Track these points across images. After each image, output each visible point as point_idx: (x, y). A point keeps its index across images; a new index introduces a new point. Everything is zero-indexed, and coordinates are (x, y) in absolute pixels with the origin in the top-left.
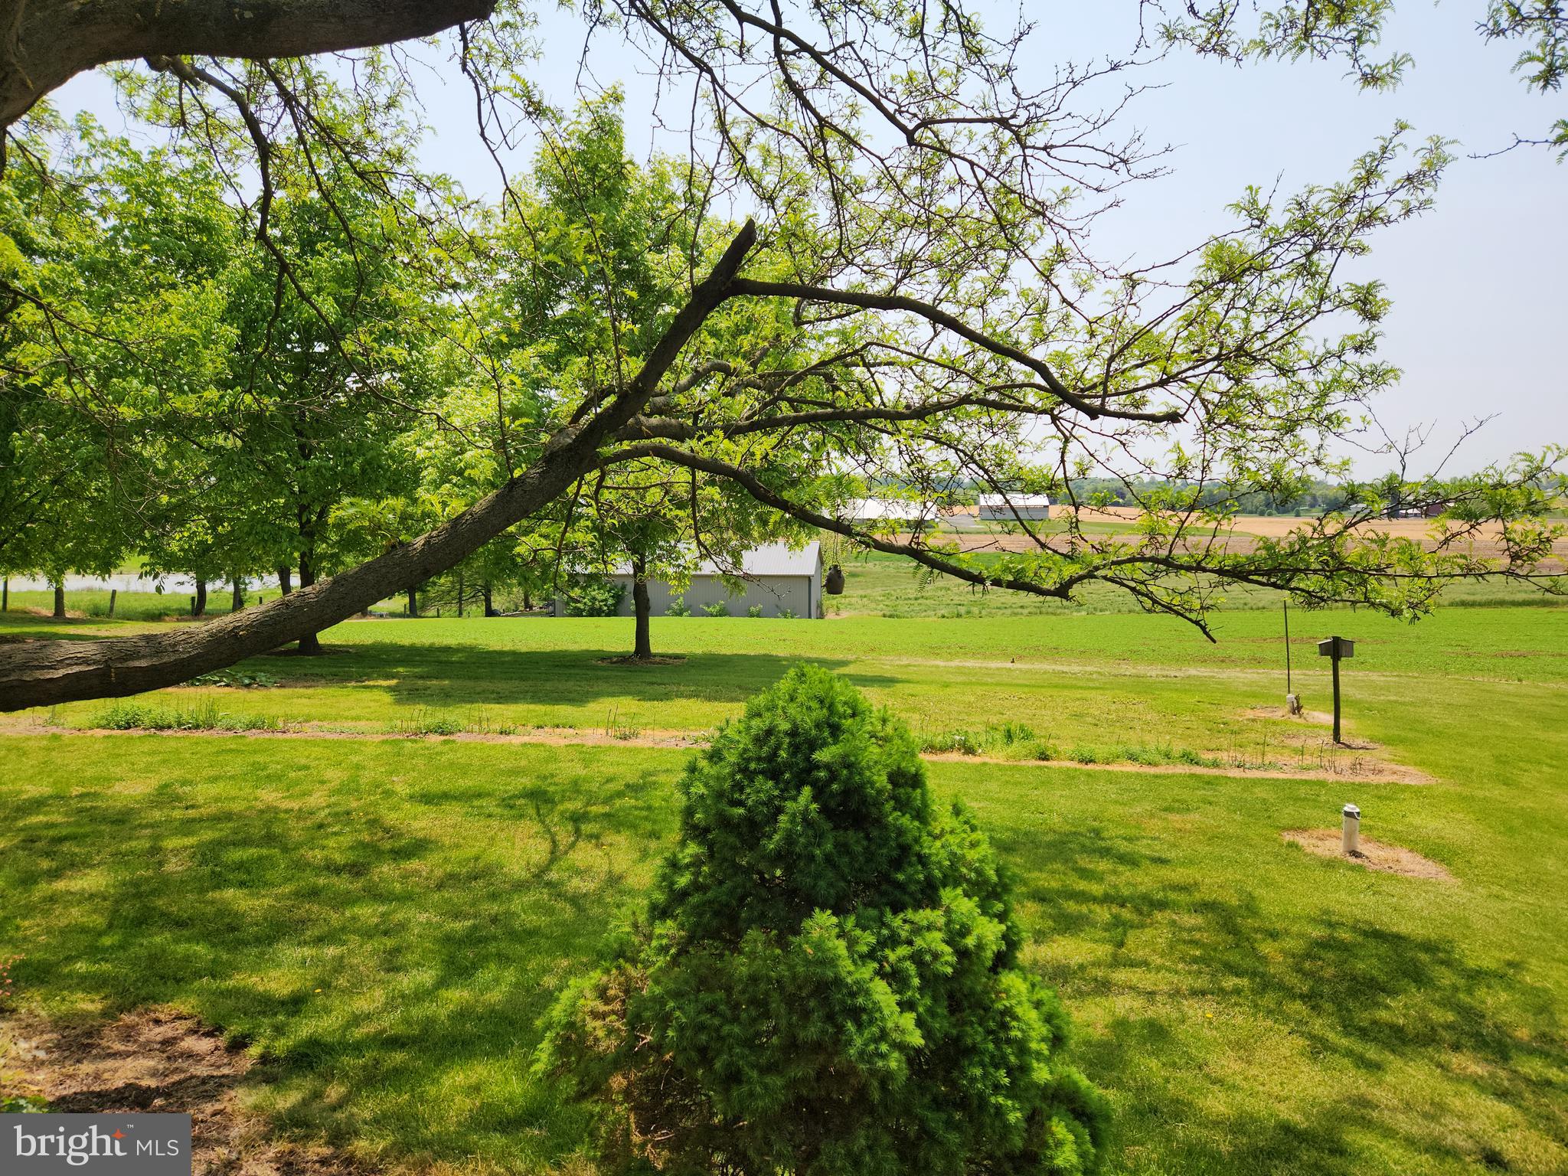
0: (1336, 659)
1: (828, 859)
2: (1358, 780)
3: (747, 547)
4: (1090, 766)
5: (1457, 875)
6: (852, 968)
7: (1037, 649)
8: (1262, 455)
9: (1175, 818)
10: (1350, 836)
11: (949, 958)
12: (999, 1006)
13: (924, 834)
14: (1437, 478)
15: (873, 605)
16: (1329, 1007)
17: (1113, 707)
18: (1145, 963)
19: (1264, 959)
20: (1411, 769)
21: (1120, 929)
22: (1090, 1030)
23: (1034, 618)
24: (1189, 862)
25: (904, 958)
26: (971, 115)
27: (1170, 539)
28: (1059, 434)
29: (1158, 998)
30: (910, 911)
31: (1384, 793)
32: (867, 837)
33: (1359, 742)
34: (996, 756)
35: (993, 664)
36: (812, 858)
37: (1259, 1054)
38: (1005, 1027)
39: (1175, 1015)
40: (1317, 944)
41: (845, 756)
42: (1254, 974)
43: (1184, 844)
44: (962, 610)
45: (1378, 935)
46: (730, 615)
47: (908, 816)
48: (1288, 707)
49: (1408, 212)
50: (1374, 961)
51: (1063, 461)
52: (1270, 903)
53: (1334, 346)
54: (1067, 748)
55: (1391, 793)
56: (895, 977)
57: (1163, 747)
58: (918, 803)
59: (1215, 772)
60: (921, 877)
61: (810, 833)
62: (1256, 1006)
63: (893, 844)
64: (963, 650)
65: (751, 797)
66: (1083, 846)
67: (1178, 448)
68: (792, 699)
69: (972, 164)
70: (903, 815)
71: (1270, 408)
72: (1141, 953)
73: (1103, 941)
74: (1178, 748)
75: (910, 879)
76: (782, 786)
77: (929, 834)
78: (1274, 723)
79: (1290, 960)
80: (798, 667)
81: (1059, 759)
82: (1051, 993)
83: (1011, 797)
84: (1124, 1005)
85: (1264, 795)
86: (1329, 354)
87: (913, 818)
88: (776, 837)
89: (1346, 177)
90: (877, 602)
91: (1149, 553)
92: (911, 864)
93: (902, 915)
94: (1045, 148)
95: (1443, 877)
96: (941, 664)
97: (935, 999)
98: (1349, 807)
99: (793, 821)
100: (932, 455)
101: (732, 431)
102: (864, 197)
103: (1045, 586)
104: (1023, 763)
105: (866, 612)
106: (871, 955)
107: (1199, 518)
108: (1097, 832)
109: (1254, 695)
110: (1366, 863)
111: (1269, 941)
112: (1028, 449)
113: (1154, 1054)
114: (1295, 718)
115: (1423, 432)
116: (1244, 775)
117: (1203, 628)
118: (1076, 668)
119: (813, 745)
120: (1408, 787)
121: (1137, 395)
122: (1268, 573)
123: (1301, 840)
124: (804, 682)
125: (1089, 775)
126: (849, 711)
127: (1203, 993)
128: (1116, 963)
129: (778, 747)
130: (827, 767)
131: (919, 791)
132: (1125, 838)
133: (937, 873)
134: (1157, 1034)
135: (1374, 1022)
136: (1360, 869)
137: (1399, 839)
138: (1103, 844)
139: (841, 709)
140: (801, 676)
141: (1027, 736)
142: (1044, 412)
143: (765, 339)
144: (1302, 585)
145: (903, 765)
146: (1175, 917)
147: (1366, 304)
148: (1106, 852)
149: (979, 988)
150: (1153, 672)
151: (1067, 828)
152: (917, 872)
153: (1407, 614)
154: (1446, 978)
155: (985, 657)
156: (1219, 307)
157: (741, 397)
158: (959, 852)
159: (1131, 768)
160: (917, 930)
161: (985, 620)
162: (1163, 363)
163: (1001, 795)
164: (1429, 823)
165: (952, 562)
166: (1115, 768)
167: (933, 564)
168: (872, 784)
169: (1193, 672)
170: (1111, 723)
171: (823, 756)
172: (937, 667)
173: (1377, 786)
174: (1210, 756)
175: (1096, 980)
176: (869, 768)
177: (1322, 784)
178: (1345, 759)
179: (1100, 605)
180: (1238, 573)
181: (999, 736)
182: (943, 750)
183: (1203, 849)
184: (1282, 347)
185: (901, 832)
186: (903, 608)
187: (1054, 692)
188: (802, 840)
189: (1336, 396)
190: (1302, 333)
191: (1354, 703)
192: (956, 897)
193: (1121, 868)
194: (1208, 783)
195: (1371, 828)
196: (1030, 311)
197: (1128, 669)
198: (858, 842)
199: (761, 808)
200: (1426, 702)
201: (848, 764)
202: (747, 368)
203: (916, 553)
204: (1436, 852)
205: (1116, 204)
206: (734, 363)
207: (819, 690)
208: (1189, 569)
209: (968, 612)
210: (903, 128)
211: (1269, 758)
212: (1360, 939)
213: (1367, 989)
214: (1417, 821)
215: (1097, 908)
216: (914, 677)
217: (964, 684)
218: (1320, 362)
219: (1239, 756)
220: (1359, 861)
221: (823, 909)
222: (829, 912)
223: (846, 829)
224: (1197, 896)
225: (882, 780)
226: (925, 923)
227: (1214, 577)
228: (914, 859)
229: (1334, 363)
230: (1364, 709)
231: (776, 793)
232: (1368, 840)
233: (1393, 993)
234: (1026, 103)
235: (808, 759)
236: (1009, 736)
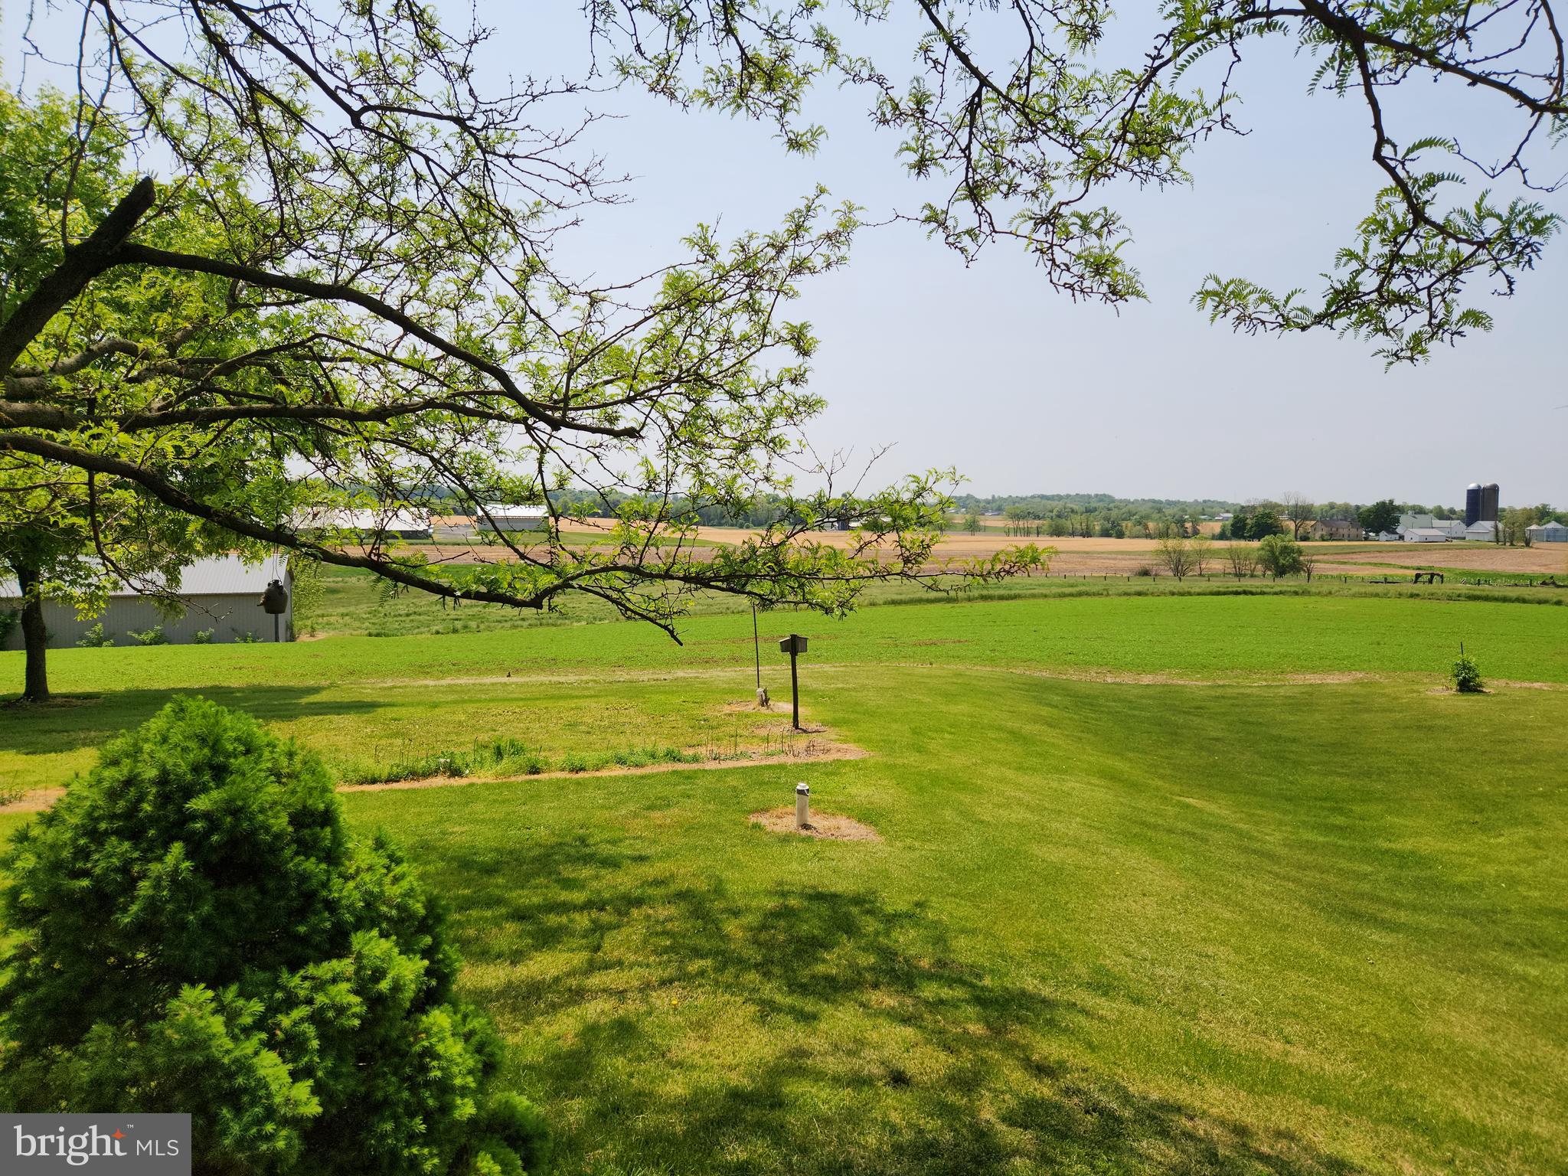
0: (794, 655)
1: (206, 923)
2: (811, 760)
3: (187, 562)
4: (581, 775)
5: (881, 833)
6: (230, 1045)
7: (535, 661)
8: (720, 472)
9: (656, 815)
10: (802, 812)
11: (357, 1010)
12: (417, 1048)
13: (334, 876)
14: (855, 496)
15: (357, 624)
16: (777, 970)
17: (606, 713)
18: (620, 963)
19: (725, 938)
20: (852, 746)
21: (598, 934)
22: (560, 1043)
23: (534, 630)
24: (667, 856)
25: (302, 1020)
26: (429, 109)
27: (640, 548)
28: (535, 444)
29: (629, 995)
30: (311, 965)
31: (830, 769)
32: (263, 891)
33: (813, 726)
34: (484, 776)
35: (488, 680)
36: (183, 926)
37: (717, 1030)
38: (424, 1069)
39: (644, 1008)
40: (771, 914)
41: (230, 801)
42: (715, 953)
43: (663, 838)
44: (459, 625)
45: (818, 897)
46: (170, 643)
47: (313, 859)
48: (758, 700)
49: (829, 265)
50: (816, 922)
51: (541, 472)
52: (735, 885)
53: (774, 378)
54: (558, 758)
55: (834, 769)
56: (289, 1046)
57: (649, 748)
58: (327, 843)
59: (695, 766)
60: (328, 925)
61: (181, 896)
62: (717, 982)
63: (293, 893)
64: (458, 667)
65: (99, 864)
66: (569, 855)
67: (646, 462)
68: (165, 740)
69: (427, 159)
70: (308, 858)
71: (726, 430)
72: (616, 953)
73: (580, 949)
74: (662, 747)
75: (314, 930)
76: (144, 845)
77: (341, 875)
78: (747, 716)
79: (749, 934)
80: (175, 701)
81: (550, 771)
82: (484, 1021)
83: (497, 816)
84: (596, 1010)
85: (735, 783)
86: (771, 384)
87: (320, 860)
88: (134, 908)
89: (781, 228)
90: (362, 620)
91: (623, 561)
92: (316, 913)
93: (302, 972)
94: (507, 156)
95: (871, 837)
96: (431, 682)
97: (340, 1059)
98: (801, 786)
99: (157, 886)
100: (402, 461)
101: (132, 423)
102: (314, 176)
103: (519, 597)
104: (513, 779)
105: (348, 632)
106: (260, 1024)
107: (665, 529)
108: (583, 840)
109: (731, 692)
110: (814, 834)
111: (732, 919)
112: (508, 459)
113: (622, 1052)
114: (763, 710)
115: (844, 455)
116: (719, 767)
117: (671, 632)
118: (572, 678)
119: (189, 793)
120: (848, 761)
121: (609, 409)
122: (726, 579)
123: (764, 820)
124: (182, 719)
125: (578, 783)
126: (242, 748)
127: (671, 981)
128: (592, 967)
129: (141, 799)
130: (207, 816)
131: (328, 830)
132: (609, 842)
133: (348, 917)
134: (624, 1031)
135: (813, 977)
136: (808, 840)
137: (841, 809)
138: (588, 851)
139: (230, 748)
140: (180, 712)
141: (518, 750)
142: (516, 421)
143: (187, 318)
144: (755, 590)
145: (310, 802)
146: (651, 911)
147: (800, 341)
148: (587, 859)
149: (394, 1034)
150: (645, 676)
151: (555, 840)
152: (324, 920)
153: (837, 612)
154: (870, 925)
155: (480, 673)
156: (678, 331)
157: (151, 384)
158: (376, 890)
159: (619, 771)
160: (320, 985)
161: (484, 635)
162: (629, 381)
163: (487, 816)
164: (862, 791)
165: (420, 575)
166: (604, 773)
167: (397, 577)
168: (267, 829)
169: (680, 674)
170: (604, 730)
171: (200, 803)
172: (427, 686)
173: (825, 764)
174: (691, 752)
175: (570, 990)
176: (262, 811)
177: (782, 767)
178: (801, 742)
179: (600, 615)
180: (699, 580)
181: (487, 754)
182: (426, 775)
183: (680, 841)
184: (734, 375)
185: (304, 878)
186: (393, 625)
187: (550, 704)
188: (170, 907)
189: (779, 421)
190: (750, 362)
191: (809, 693)
192: (371, 939)
193: (603, 872)
194: (688, 778)
195: (819, 802)
196: (508, 319)
197: (622, 675)
198: (246, 899)
199: (113, 875)
200: (864, 687)
201: (236, 811)
202: (161, 351)
203: (377, 566)
204: (867, 816)
205: (575, 223)
206: (144, 343)
207: (199, 726)
208: (659, 576)
209: (465, 627)
210: (346, 108)
211: (741, 748)
212: (806, 903)
213: (809, 947)
214: (854, 791)
215: (577, 916)
216: (400, 699)
217: (455, 702)
218: (763, 390)
219: (715, 749)
220: (809, 833)
221: (193, 984)
222: (202, 986)
223: (233, 885)
224: (673, 888)
225: (281, 822)
226: (330, 975)
227: (681, 583)
228: (320, 906)
229: (774, 391)
230: (818, 696)
231: (136, 855)
232: (816, 813)
233: (827, 947)
234: (483, 107)
235: (180, 810)
236: (499, 753)
